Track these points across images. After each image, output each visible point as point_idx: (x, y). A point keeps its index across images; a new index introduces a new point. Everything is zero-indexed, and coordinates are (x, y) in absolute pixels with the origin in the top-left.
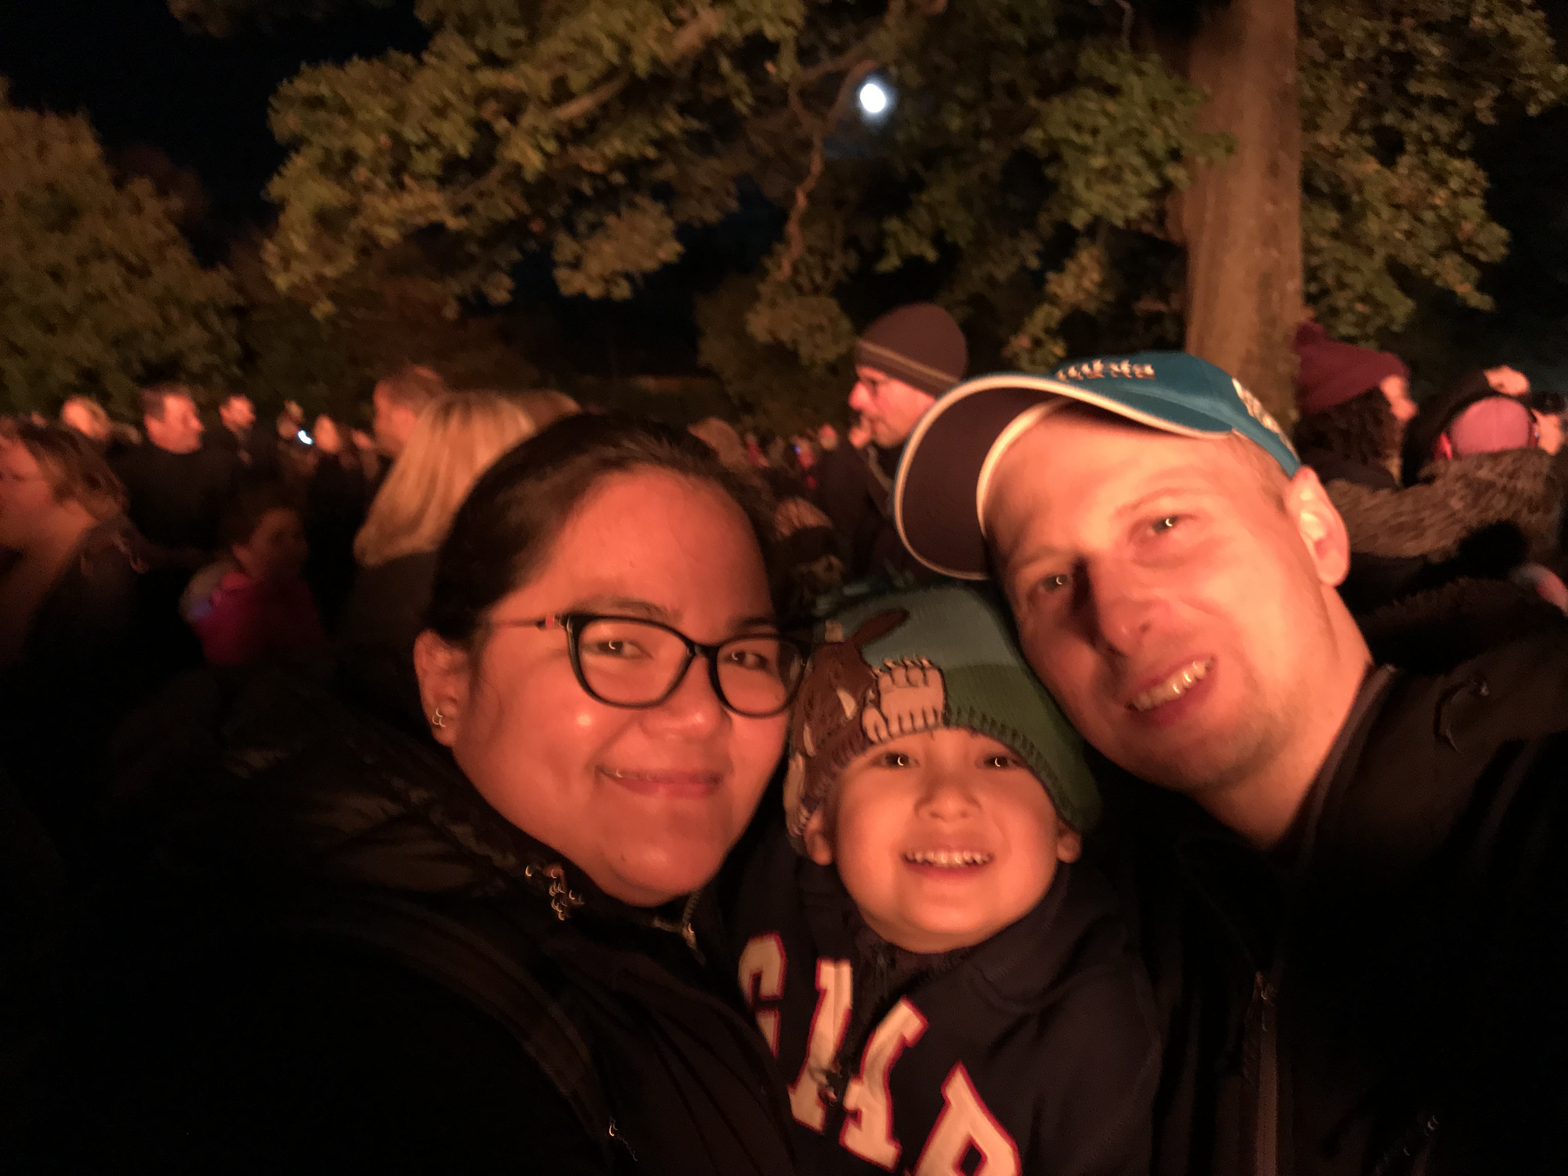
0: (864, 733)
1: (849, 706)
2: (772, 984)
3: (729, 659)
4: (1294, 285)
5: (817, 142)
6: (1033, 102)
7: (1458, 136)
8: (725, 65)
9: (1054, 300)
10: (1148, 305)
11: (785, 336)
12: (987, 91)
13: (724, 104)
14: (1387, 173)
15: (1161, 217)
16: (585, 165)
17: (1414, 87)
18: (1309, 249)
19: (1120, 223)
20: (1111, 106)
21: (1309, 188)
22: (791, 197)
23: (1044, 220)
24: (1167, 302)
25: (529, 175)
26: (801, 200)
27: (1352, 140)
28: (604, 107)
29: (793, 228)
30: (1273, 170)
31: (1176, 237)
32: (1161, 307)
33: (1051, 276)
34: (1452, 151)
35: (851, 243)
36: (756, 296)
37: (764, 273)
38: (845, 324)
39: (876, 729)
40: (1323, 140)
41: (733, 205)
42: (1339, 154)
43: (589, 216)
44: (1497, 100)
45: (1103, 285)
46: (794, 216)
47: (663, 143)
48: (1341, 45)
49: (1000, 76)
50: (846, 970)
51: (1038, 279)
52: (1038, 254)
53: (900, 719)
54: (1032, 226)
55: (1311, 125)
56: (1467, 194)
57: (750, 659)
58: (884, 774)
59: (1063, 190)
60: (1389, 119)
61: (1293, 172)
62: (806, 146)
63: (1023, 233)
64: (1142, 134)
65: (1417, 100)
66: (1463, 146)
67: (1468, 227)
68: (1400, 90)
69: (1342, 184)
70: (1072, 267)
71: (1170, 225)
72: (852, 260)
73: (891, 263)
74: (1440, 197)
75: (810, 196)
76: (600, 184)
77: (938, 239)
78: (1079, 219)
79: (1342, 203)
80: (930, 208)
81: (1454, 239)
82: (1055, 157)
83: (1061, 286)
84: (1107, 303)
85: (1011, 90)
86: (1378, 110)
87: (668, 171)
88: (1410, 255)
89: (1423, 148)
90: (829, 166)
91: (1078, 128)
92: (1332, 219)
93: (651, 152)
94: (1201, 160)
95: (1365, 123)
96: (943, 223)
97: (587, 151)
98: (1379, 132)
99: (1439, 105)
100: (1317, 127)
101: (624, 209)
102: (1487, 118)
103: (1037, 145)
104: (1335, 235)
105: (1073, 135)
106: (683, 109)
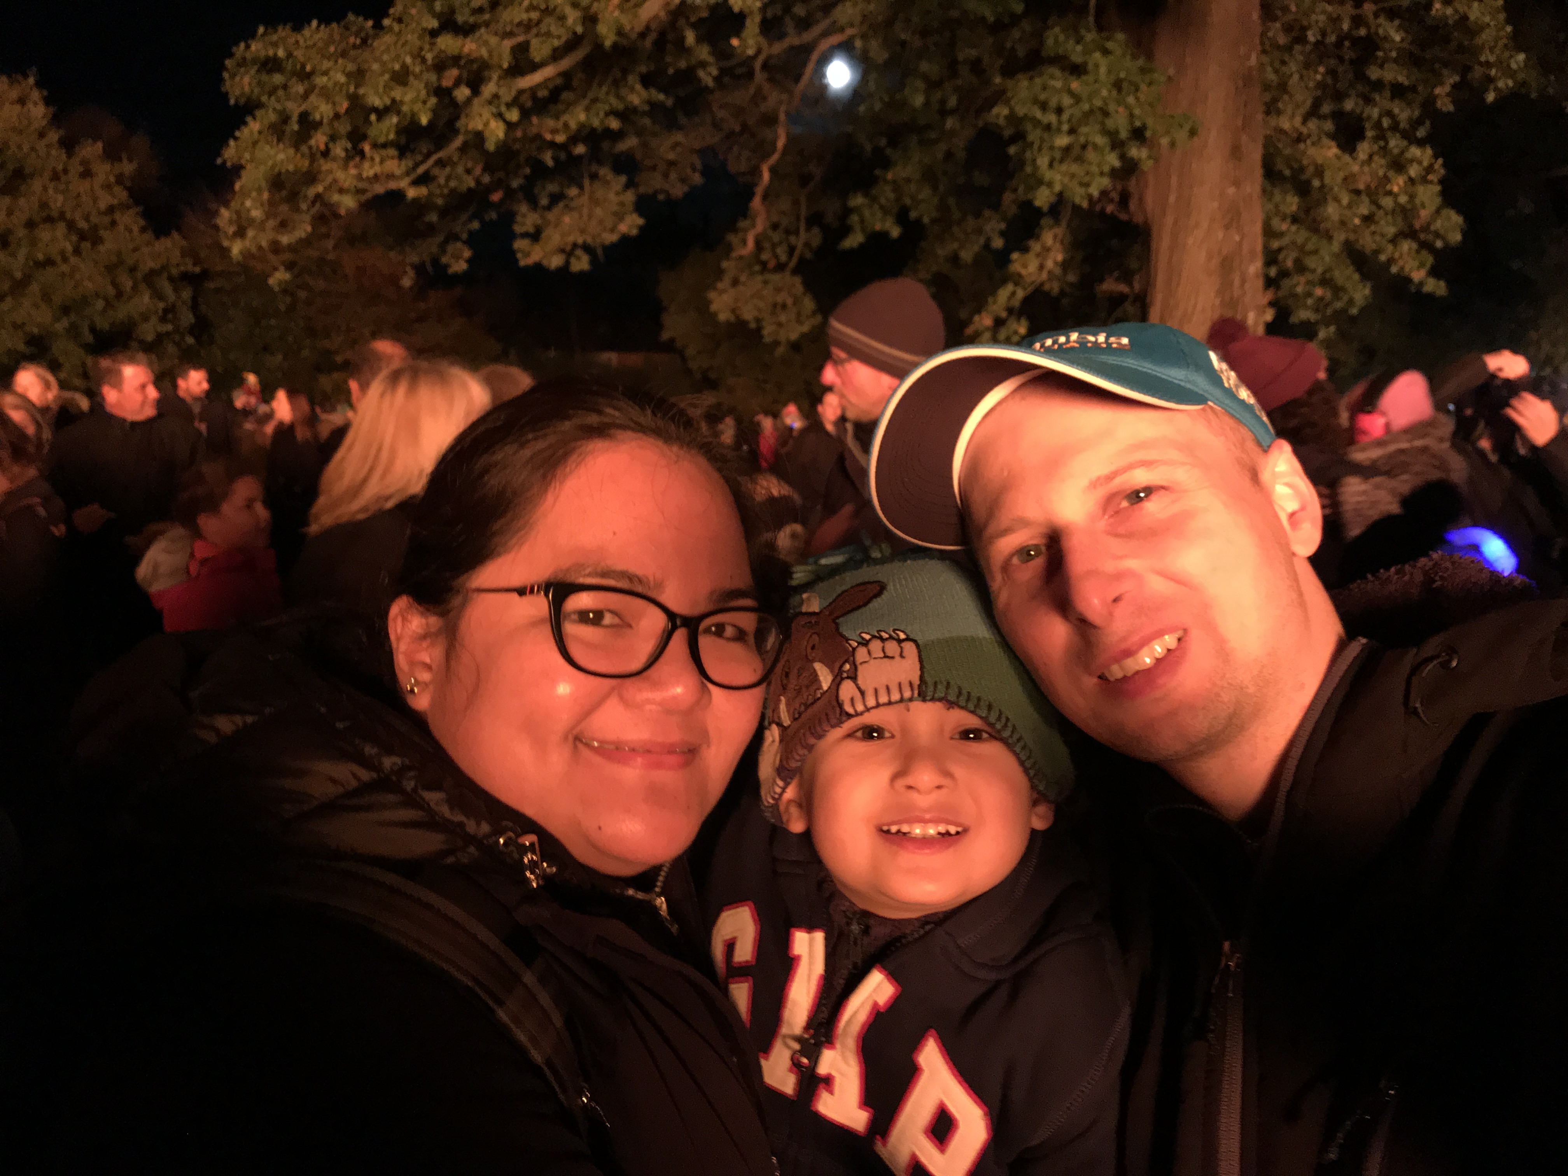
0: (840, 705)
1: (825, 679)
2: (744, 952)
3: (707, 631)
4: (1255, 267)
5: (782, 117)
6: (998, 80)
7: (1416, 123)
8: (690, 37)
9: (1017, 279)
10: (1110, 285)
11: (748, 314)
12: (953, 67)
13: (688, 76)
14: (1347, 158)
15: (1124, 199)
16: (548, 137)
17: (1374, 73)
18: (1269, 232)
19: (1085, 204)
20: (1075, 85)
21: (1271, 173)
22: (755, 171)
23: (1008, 198)
24: (1130, 284)
25: (490, 146)
26: (766, 176)
27: (1313, 124)
28: (566, 75)
29: (756, 203)
30: (1236, 152)
31: (1139, 219)
32: (1123, 288)
33: (1015, 256)
34: (1409, 137)
35: (815, 219)
36: (720, 273)
37: (729, 248)
38: (809, 304)
39: (852, 700)
40: (1286, 125)
41: (697, 179)
42: (1300, 139)
43: (552, 188)
44: (1454, 86)
45: (1065, 265)
46: (759, 191)
47: (626, 115)
48: (1304, 29)
49: (966, 53)
50: (819, 937)
51: (1002, 259)
52: (1002, 234)
53: (876, 691)
54: (996, 206)
55: (1271, 109)
56: (1424, 180)
57: (729, 631)
58: (858, 747)
59: (1029, 169)
60: (1349, 105)
61: (1255, 155)
62: (770, 120)
63: (987, 213)
64: (1106, 114)
65: (1378, 85)
66: (1421, 133)
67: (1424, 214)
68: (1361, 76)
69: (1302, 169)
70: (1036, 246)
71: (1133, 205)
72: (816, 237)
73: (855, 240)
74: (1398, 184)
75: (773, 170)
76: (563, 156)
77: (902, 217)
78: (1042, 198)
79: (1303, 189)
80: (896, 186)
81: (1411, 226)
82: (1019, 136)
83: (1025, 266)
84: (1071, 285)
85: (976, 66)
86: (1339, 97)
87: (630, 143)
88: (1367, 242)
89: (1381, 136)
90: (792, 140)
91: (1044, 107)
92: (1292, 203)
93: (614, 124)
94: (1164, 141)
95: (1326, 109)
96: (908, 201)
97: (551, 123)
98: (1338, 116)
99: (1398, 91)
100: (1279, 113)
101: (586, 182)
102: (1445, 105)
103: (1001, 121)
104: (1295, 220)
105: (1038, 114)
106: (647, 81)
